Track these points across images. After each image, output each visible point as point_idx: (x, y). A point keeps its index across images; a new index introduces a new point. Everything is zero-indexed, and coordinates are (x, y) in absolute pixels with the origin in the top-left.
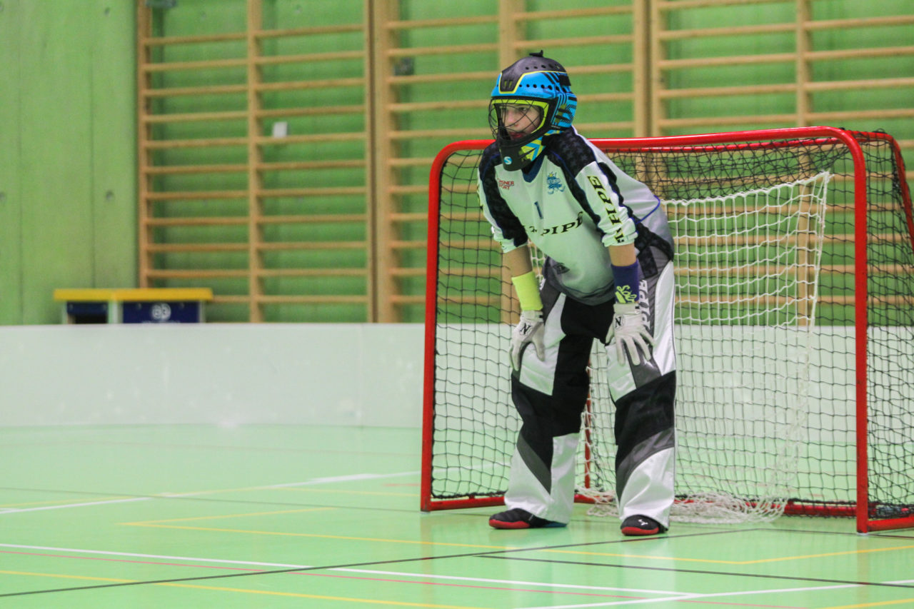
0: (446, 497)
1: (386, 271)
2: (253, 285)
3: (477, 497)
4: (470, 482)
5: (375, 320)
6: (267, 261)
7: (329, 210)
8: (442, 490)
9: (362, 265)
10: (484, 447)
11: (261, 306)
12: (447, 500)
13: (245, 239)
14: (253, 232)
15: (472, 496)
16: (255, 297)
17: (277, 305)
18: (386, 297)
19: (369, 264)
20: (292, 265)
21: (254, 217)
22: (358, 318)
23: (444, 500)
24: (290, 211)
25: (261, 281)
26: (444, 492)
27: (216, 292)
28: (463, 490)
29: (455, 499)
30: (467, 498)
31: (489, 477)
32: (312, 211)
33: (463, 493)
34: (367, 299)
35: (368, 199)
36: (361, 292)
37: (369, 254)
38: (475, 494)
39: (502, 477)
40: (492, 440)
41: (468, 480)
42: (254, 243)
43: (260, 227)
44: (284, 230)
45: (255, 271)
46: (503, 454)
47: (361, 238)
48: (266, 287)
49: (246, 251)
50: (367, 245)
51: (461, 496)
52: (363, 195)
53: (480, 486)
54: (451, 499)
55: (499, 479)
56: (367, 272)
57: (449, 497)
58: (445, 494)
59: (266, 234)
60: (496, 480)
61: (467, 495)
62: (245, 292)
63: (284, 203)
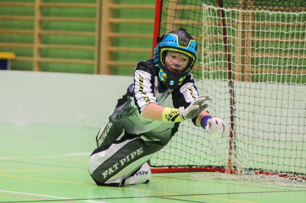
0: (156, 167)
1: (105, 48)
2: (35, 52)
3: (173, 168)
4: (169, 160)
5: (99, 73)
6: (43, 40)
7: (76, 15)
8: (155, 163)
9: (93, 44)
10: (177, 142)
11: (39, 63)
12: (157, 168)
13: (32, 28)
14: (36, 25)
15: (170, 167)
16: (36, 58)
17: (47, 63)
18: (105, 61)
19: (97, 44)
20: (56, 42)
21: (38, 17)
22: (90, 72)
23: (156, 168)
24: (56, 15)
25: (40, 50)
26: (156, 164)
27: (18, 54)
28: (166, 163)
29: (161, 168)
30: (167, 168)
31: (179, 158)
32: (68, 15)
33: (166, 165)
34: (95, 62)
35: (97, 10)
36: (92, 58)
37: (97, 39)
38: (171, 166)
39: (185, 158)
40: (181, 139)
41: (168, 159)
42: (37, 30)
43: (41, 22)
44: (53, 24)
45: (37, 45)
46: (186, 146)
47: (93, 30)
48: (42, 53)
49: (32, 34)
50: (96, 34)
51: (164, 167)
52: (95, 8)
53: (174, 162)
54: (159, 168)
55: (184, 159)
56: (95, 48)
57: (159, 167)
58: (156, 165)
59: (44, 26)
60: (183, 160)
61: (167, 166)
62: (31, 55)
63: (53, 10)
